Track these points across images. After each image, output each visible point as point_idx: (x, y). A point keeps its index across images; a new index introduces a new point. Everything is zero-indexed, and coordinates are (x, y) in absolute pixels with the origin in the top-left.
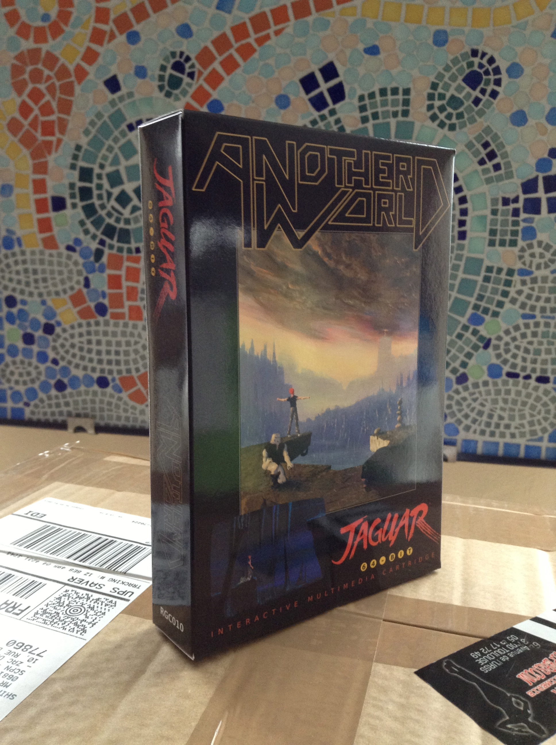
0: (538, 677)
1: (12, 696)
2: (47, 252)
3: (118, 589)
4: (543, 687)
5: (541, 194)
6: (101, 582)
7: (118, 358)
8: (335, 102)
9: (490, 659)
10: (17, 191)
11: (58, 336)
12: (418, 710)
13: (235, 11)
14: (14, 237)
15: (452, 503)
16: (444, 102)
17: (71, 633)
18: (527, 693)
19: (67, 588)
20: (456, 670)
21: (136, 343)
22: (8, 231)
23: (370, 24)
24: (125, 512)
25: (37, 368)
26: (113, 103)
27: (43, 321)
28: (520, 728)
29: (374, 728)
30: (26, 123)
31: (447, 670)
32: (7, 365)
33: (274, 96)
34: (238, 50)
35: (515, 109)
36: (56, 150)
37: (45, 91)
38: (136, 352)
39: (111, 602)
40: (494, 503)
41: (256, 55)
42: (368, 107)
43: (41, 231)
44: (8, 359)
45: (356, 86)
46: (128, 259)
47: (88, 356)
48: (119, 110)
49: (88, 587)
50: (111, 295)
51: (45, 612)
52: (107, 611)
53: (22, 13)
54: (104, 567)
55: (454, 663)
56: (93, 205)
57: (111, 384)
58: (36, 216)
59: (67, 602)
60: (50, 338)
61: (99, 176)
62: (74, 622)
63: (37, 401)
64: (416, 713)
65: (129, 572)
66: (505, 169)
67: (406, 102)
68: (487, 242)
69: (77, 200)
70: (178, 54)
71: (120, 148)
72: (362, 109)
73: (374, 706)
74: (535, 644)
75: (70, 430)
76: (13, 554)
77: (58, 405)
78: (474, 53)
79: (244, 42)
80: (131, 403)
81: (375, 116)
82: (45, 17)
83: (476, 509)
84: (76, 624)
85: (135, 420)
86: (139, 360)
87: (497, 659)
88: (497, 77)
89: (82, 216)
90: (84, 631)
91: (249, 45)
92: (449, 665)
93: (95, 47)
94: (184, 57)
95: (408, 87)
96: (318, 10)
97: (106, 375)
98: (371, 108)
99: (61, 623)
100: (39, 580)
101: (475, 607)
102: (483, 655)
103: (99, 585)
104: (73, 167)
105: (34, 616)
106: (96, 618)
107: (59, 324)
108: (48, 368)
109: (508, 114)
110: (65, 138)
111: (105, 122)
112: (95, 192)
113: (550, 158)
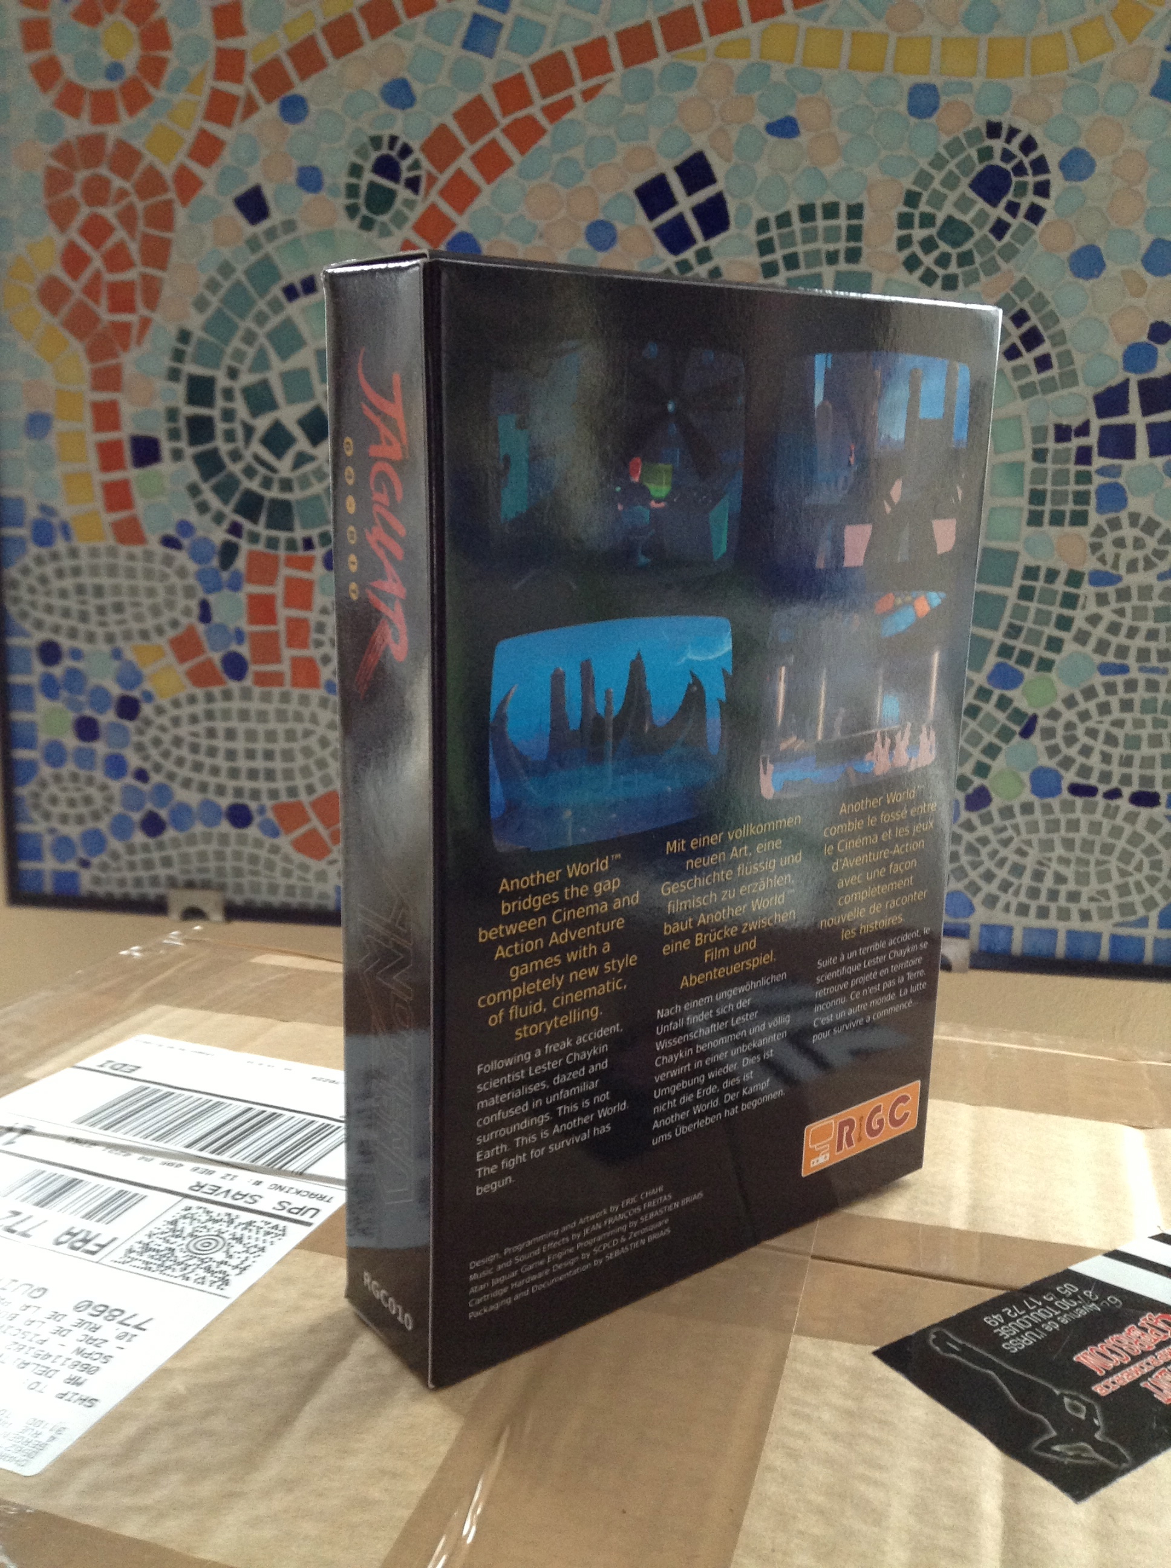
0: (1116, 1360)
1: (91, 1402)
2: (123, 550)
3: (289, 1203)
4: (1124, 1378)
5: (1135, 416)
6: (254, 1190)
7: (270, 765)
8: (708, 234)
9: (1022, 1327)
10: (59, 426)
11: (148, 723)
12: (880, 1422)
13: (501, 52)
14: (55, 521)
15: (950, 1038)
16: (933, 231)
17: (200, 1287)
18: (1093, 1388)
19: (188, 1202)
20: (954, 1347)
21: (307, 734)
22: (44, 508)
23: (778, 74)
24: (297, 1059)
25: (104, 788)
26: (254, 244)
27: (116, 691)
28: (1078, 1452)
29: (793, 1455)
30: (76, 287)
31: (938, 1349)
32: (43, 784)
33: (583, 225)
34: (506, 131)
35: (1080, 243)
36: (139, 342)
37: (114, 221)
38: (307, 752)
39: (276, 1227)
40: (1036, 1038)
41: (545, 141)
42: (777, 243)
43: (111, 507)
44: (46, 771)
45: (750, 200)
46: (290, 562)
47: (208, 761)
48: (267, 258)
49: (229, 1200)
50: (254, 635)
51: (147, 1248)
52: (267, 1245)
53: (66, 61)
54: (260, 1163)
55: (951, 1335)
56: (215, 452)
57: (257, 819)
58: (100, 477)
59: (188, 1230)
60: (130, 725)
61: (228, 394)
62: (204, 1265)
63: (104, 857)
64: (876, 1425)
65: (310, 1171)
66: (1061, 367)
67: (855, 233)
68: (1025, 515)
69: (183, 444)
70: (386, 141)
71: (270, 336)
72: (765, 247)
73: (795, 1414)
74: (1113, 1300)
75: (175, 916)
76: (78, 1141)
77: (148, 864)
78: (994, 130)
79: (520, 114)
80: (298, 857)
81: (791, 261)
82: (114, 71)
83: (999, 1050)
84: (208, 1269)
85: (307, 892)
86: (313, 768)
87: (1036, 1326)
88: (1041, 178)
89: (193, 474)
90: (225, 1282)
91: (531, 120)
92: (941, 1340)
93: (216, 129)
94: (398, 146)
95: (859, 200)
96: (670, 47)
97: (246, 801)
98: (783, 247)
99: (178, 1268)
100: (133, 1189)
101: (994, 1232)
102: (1008, 1320)
103: (251, 1197)
104: (174, 375)
105: (125, 1256)
106: (247, 1259)
107: (148, 697)
108: (128, 789)
109: (1065, 255)
110: (157, 317)
111: (238, 283)
112: (220, 426)
113: (1152, 343)
